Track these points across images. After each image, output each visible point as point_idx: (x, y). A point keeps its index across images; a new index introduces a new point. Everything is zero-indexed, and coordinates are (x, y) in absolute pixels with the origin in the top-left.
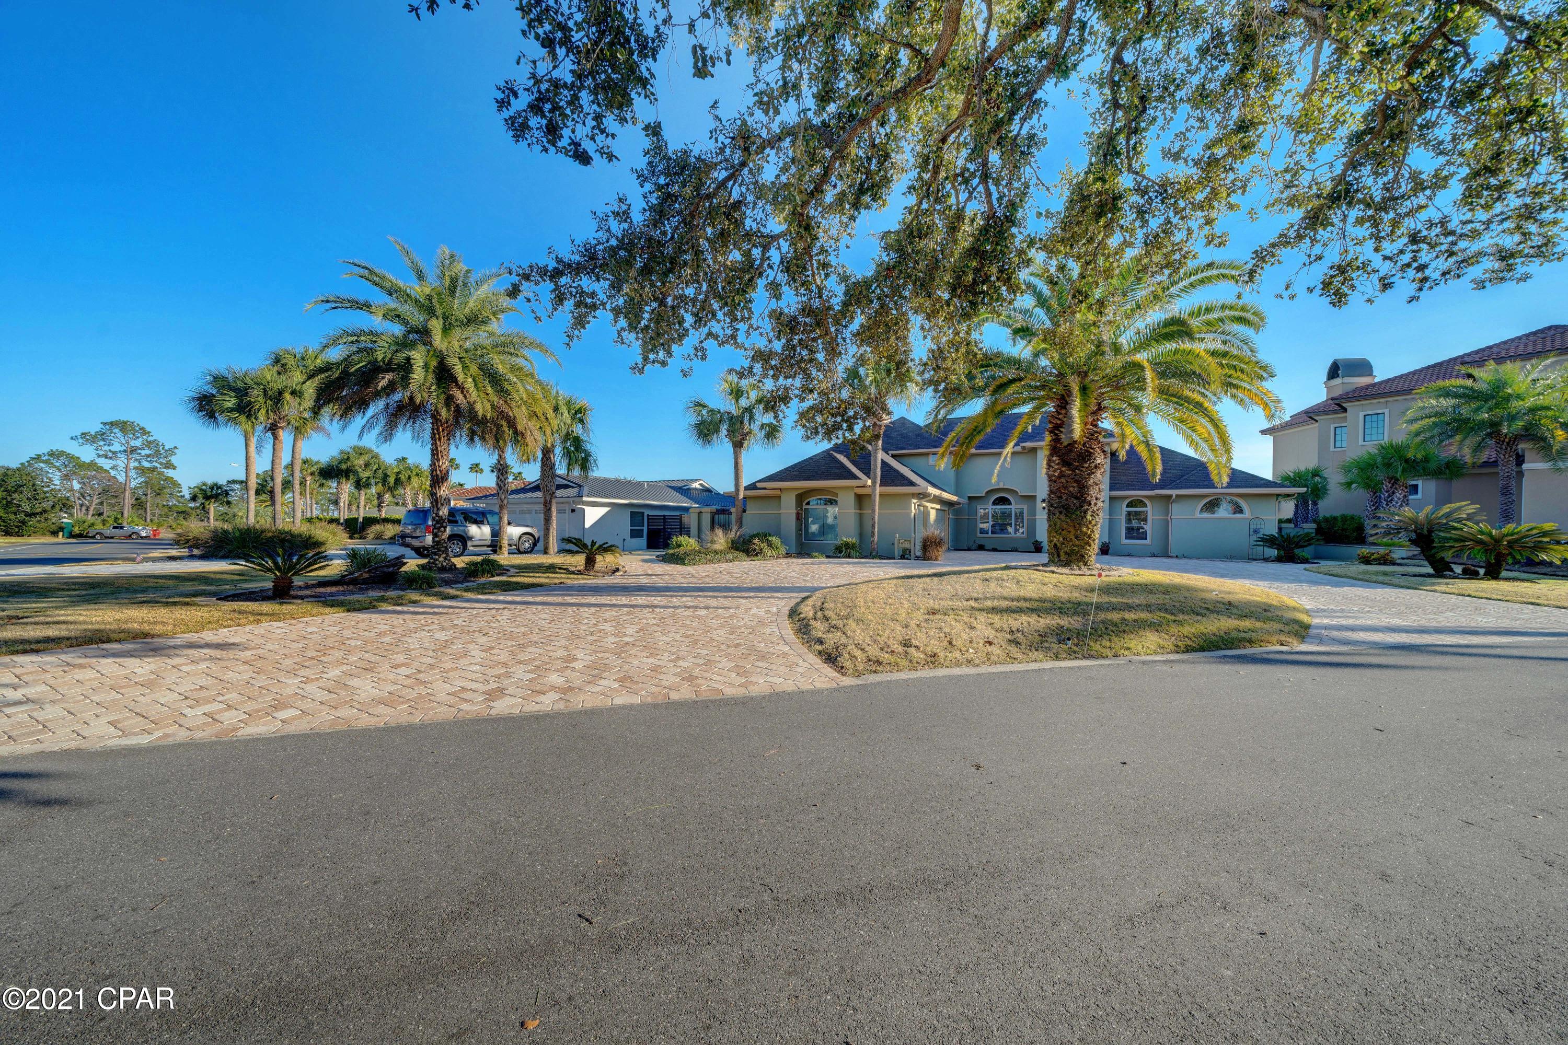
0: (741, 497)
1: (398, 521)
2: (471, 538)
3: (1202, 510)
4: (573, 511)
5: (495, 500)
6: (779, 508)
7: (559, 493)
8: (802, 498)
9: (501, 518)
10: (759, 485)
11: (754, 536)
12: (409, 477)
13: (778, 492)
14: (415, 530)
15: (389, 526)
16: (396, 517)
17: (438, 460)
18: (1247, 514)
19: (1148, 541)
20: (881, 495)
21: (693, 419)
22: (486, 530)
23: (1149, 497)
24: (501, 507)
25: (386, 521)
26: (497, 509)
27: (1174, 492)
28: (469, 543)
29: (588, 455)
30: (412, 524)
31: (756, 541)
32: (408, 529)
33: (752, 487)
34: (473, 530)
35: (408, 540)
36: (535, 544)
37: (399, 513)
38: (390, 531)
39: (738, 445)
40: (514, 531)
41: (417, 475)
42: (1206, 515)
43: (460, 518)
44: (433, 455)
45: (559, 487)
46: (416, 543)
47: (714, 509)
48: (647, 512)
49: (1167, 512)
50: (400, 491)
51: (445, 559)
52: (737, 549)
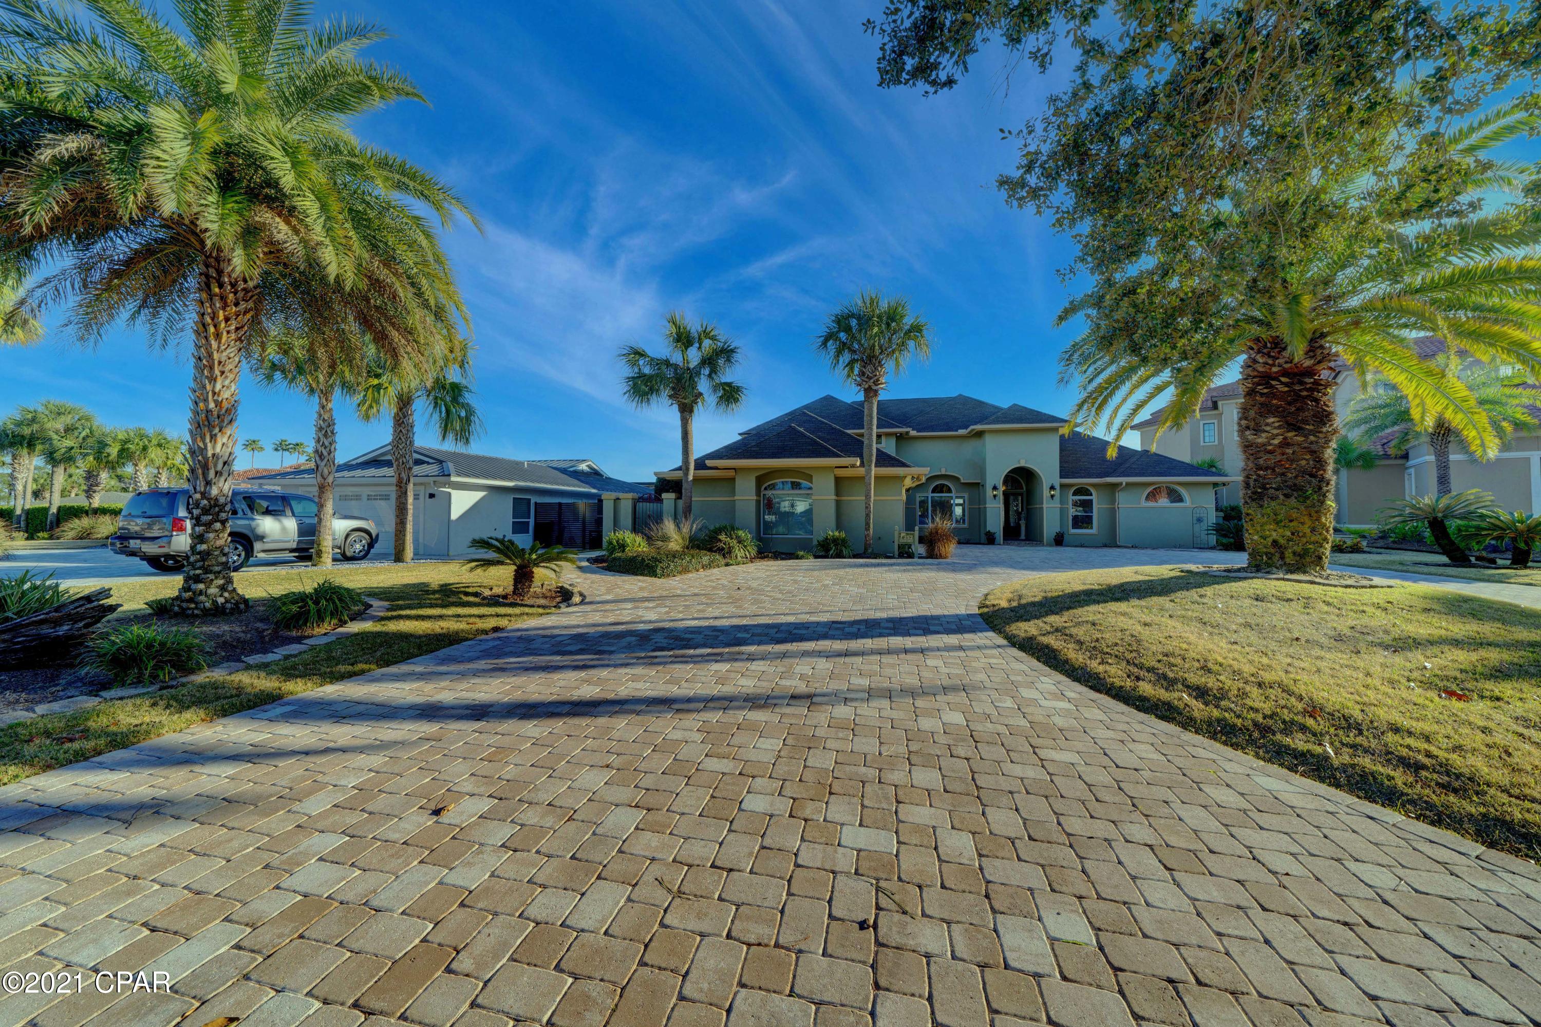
0: (691, 478)
1: (115, 513)
2: (261, 538)
3: (1147, 498)
4: (432, 496)
5: (309, 479)
6: (733, 492)
7: (417, 470)
8: (763, 480)
9: (321, 506)
10: (709, 463)
11: (719, 531)
12: (145, 449)
13: (731, 473)
14: (150, 526)
15: (107, 519)
16: (113, 506)
17: (213, 380)
18: (1188, 502)
19: (1094, 531)
20: (876, 477)
21: (628, 372)
22: (291, 524)
23: (1094, 485)
24: (322, 488)
25: (103, 511)
26: (315, 491)
27: (1124, 480)
28: (257, 546)
29: (470, 412)
30: (144, 515)
31: (722, 537)
32: (135, 526)
33: (701, 464)
34: (267, 525)
35: (134, 544)
36: (371, 545)
37: (121, 501)
38: (106, 527)
39: (686, 410)
40: (339, 526)
41: (160, 445)
42: (1151, 504)
43: (241, 506)
44: (199, 369)
45: (418, 462)
46: (150, 549)
47: (636, 496)
48: (534, 499)
49: (1113, 501)
50: (129, 469)
51: (223, 588)
52: (699, 548)
